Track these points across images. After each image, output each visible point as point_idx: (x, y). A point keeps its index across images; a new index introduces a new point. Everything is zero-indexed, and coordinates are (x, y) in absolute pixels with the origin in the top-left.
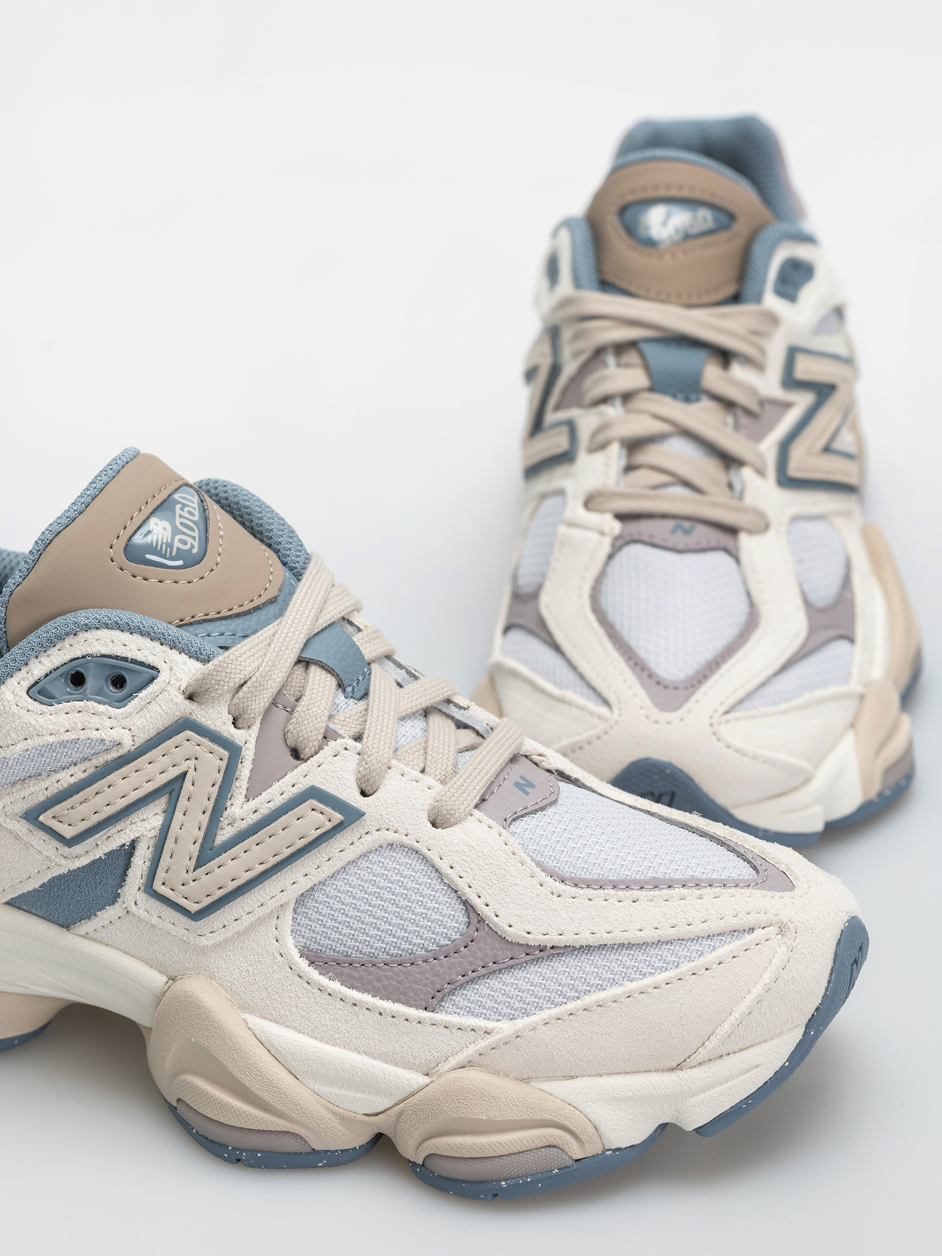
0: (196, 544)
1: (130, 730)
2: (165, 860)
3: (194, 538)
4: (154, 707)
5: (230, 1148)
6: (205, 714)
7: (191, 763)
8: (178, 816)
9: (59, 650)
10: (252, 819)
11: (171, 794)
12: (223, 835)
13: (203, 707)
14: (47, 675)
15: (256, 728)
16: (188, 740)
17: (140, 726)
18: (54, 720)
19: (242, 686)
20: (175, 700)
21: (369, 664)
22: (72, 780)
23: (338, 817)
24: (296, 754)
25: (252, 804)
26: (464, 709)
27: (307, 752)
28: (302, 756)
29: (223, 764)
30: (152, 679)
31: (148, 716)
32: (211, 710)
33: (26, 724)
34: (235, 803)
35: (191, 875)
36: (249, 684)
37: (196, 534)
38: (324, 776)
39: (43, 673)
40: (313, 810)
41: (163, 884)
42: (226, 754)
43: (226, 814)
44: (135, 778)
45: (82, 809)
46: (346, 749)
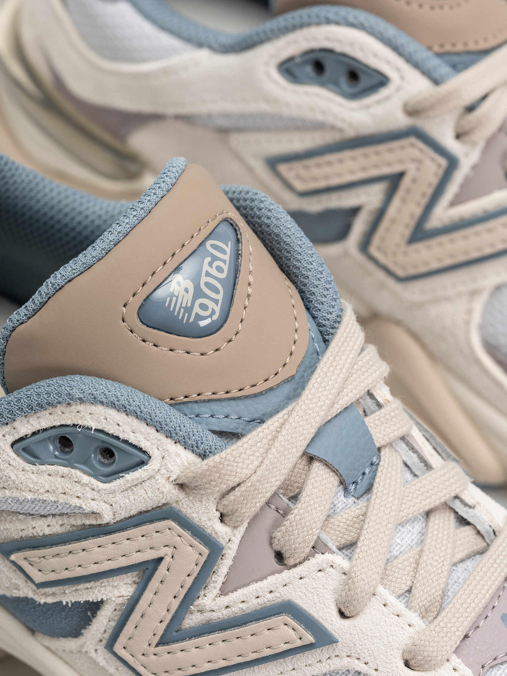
0: (218, 309)
1: (111, 505)
2: (129, 629)
3: (216, 301)
4: (140, 491)
6: (192, 505)
7: (169, 551)
8: (148, 595)
9: (50, 414)
10: (223, 614)
11: (144, 572)
12: (191, 619)
13: (191, 498)
14: (34, 434)
15: (242, 529)
16: (169, 529)
17: (123, 505)
18: (35, 479)
19: (233, 489)
20: (162, 489)
21: (379, 449)
23: (309, 638)
24: (279, 556)
25: (225, 600)
26: (470, 507)
27: (291, 562)
28: (286, 562)
29: (202, 560)
30: (142, 463)
31: (132, 498)
32: (197, 504)
33: (6, 476)
34: (207, 595)
35: (153, 649)
36: (242, 488)
37: (220, 297)
38: (304, 590)
39: (30, 432)
40: (286, 624)
41: (124, 648)
42: (206, 551)
43: (198, 602)
44: (110, 550)
45: (54, 562)
46: (332, 566)
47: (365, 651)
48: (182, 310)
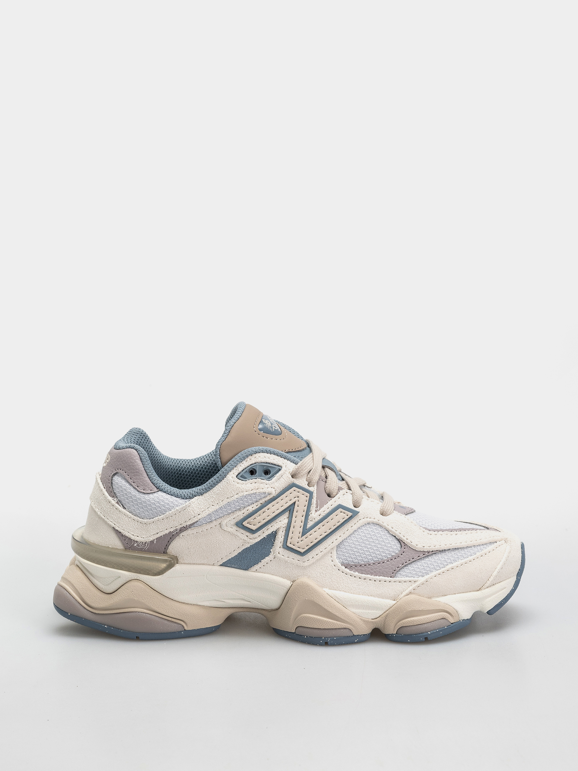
1: (274, 488)
2: (290, 535)
4: (281, 479)
5: (323, 638)
6: (298, 482)
7: (297, 499)
8: (294, 519)
9: (246, 461)
10: (318, 518)
11: (290, 511)
12: (309, 524)
13: (297, 479)
14: (242, 471)
15: (316, 486)
16: (294, 491)
17: (278, 486)
18: (248, 486)
19: (310, 471)
20: (289, 476)
22: (254, 509)
23: (350, 514)
24: (329, 495)
25: (318, 513)
26: (371, 488)
27: (334, 494)
28: (332, 496)
29: (308, 498)
30: (280, 470)
31: (280, 483)
32: (301, 480)
33: (238, 488)
34: (312, 512)
35: (300, 539)
36: (312, 470)
38: (342, 501)
39: (242, 469)
40: (341, 512)
41: (290, 543)
42: (308, 495)
43: (309, 516)
44: (277, 506)
45: (259, 518)
46: (347, 492)
47: (368, 514)
48: (270, 427)
